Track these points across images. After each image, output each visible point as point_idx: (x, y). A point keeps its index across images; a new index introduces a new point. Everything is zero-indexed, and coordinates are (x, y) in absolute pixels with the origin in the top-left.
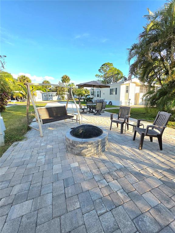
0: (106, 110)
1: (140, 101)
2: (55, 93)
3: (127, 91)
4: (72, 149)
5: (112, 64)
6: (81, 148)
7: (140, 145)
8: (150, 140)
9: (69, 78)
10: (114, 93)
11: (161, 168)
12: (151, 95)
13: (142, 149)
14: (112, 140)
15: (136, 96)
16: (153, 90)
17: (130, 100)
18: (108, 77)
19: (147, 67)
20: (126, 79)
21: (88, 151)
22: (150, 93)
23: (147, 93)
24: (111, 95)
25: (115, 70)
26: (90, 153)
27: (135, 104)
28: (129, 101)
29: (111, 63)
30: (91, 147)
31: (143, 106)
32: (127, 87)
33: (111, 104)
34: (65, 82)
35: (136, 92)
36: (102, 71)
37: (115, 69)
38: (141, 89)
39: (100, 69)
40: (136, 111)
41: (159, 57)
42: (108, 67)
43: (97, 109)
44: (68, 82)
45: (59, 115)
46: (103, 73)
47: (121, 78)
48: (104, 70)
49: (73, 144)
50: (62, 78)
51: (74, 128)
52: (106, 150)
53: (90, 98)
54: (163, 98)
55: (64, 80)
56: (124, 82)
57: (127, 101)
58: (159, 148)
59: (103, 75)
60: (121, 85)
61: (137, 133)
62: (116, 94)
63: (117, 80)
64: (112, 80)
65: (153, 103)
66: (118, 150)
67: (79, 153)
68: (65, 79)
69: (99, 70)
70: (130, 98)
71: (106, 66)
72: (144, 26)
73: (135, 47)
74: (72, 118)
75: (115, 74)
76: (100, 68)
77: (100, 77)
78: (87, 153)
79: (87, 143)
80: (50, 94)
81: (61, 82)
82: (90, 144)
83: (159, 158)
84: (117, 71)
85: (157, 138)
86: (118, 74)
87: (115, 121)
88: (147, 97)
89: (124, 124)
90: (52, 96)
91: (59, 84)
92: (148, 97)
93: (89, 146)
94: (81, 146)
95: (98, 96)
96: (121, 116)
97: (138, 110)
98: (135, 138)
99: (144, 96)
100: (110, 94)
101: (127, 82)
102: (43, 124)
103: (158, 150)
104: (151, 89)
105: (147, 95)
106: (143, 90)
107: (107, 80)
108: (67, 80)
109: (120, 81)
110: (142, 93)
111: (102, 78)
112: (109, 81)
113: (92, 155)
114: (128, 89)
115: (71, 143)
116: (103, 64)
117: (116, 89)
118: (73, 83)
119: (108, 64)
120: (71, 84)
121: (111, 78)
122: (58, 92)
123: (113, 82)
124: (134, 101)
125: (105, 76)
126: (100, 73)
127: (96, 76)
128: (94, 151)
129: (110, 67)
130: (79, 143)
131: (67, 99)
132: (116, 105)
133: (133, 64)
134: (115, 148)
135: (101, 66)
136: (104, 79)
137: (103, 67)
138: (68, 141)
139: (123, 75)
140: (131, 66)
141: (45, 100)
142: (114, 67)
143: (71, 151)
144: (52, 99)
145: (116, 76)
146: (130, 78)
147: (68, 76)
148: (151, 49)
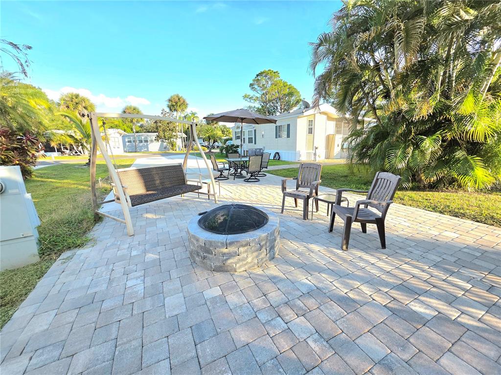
0: (269, 172)
1: (337, 150)
2: (153, 136)
3: (311, 131)
4: (204, 258)
6: (224, 254)
7: (345, 242)
8: (361, 230)
9: (184, 101)
10: (284, 134)
11: (387, 284)
12: (359, 140)
13: (347, 248)
14: (288, 233)
15: (329, 140)
16: (362, 129)
17: (317, 148)
18: (270, 101)
19: (350, 83)
20: (307, 106)
21: (239, 260)
22: (356, 134)
23: (352, 135)
24: (278, 139)
26: (245, 264)
27: (327, 157)
28: (314, 152)
29: (275, 71)
30: (246, 251)
31: (343, 161)
32: (311, 122)
33: (279, 158)
34: (175, 110)
35: (328, 133)
36: (256, 86)
37: (285, 84)
38: (336, 126)
39: (252, 82)
40: (330, 172)
41: (372, 64)
42: (269, 79)
43: (251, 169)
44: (183, 110)
46: (259, 92)
47: (298, 102)
48: (261, 85)
49: (207, 249)
50: (170, 100)
51: (206, 212)
52: (276, 256)
53: (233, 145)
54: (382, 145)
55: (173, 106)
56: (303, 112)
58: (380, 245)
59: (258, 95)
60: (298, 117)
61: (337, 215)
62: (288, 136)
63: (288, 107)
64: (279, 108)
65: (362, 156)
66: (301, 254)
67: (221, 267)
68: (177, 103)
69: (251, 85)
70: (316, 145)
71: (266, 76)
73: (324, 40)
74: (197, 191)
75: (284, 95)
76: (254, 80)
77: (252, 101)
78: (238, 265)
79: (238, 244)
80: (143, 137)
81: (167, 110)
82: (243, 246)
83: (381, 264)
84: (289, 88)
85: (376, 225)
86: (291, 94)
87: (290, 195)
88: (351, 142)
89: (310, 201)
90: (146, 141)
91: (162, 116)
92: (353, 143)
93: (242, 249)
94: (225, 250)
95: (250, 140)
96: (302, 183)
97: (334, 170)
99: (345, 140)
100: (276, 137)
101: (311, 112)
102: (133, 206)
103: (377, 249)
104: (359, 127)
105: (350, 139)
106: (341, 128)
107: (268, 106)
108: (180, 106)
109: (295, 109)
110: (341, 134)
111: (258, 102)
112: (271, 110)
113: (249, 268)
114: (313, 127)
115: (201, 247)
116: (259, 72)
117: (289, 126)
118: (194, 112)
119: (269, 72)
120: (190, 115)
121: (277, 103)
122: (162, 134)
123: (280, 111)
124: (325, 151)
125: (264, 99)
126: (252, 91)
127: (246, 97)
128: (253, 259)
129: (273, 80)
130: (220, 245)
131: (183, 147)
132: (290, 160)
133: (322, 76)
134: (295, 250)
135: (256, 76)
136: (262, 104)
137: (258, 79)
138: (195, 242)
139: (300, 96)
140: (319, 80)
141: (130, 151)
142: (282, 80)
143: (203, 263)
144: (148, 148)
145: (286, 99)
146: (316, 104)
147: (182, 97)
148: (356, 47)
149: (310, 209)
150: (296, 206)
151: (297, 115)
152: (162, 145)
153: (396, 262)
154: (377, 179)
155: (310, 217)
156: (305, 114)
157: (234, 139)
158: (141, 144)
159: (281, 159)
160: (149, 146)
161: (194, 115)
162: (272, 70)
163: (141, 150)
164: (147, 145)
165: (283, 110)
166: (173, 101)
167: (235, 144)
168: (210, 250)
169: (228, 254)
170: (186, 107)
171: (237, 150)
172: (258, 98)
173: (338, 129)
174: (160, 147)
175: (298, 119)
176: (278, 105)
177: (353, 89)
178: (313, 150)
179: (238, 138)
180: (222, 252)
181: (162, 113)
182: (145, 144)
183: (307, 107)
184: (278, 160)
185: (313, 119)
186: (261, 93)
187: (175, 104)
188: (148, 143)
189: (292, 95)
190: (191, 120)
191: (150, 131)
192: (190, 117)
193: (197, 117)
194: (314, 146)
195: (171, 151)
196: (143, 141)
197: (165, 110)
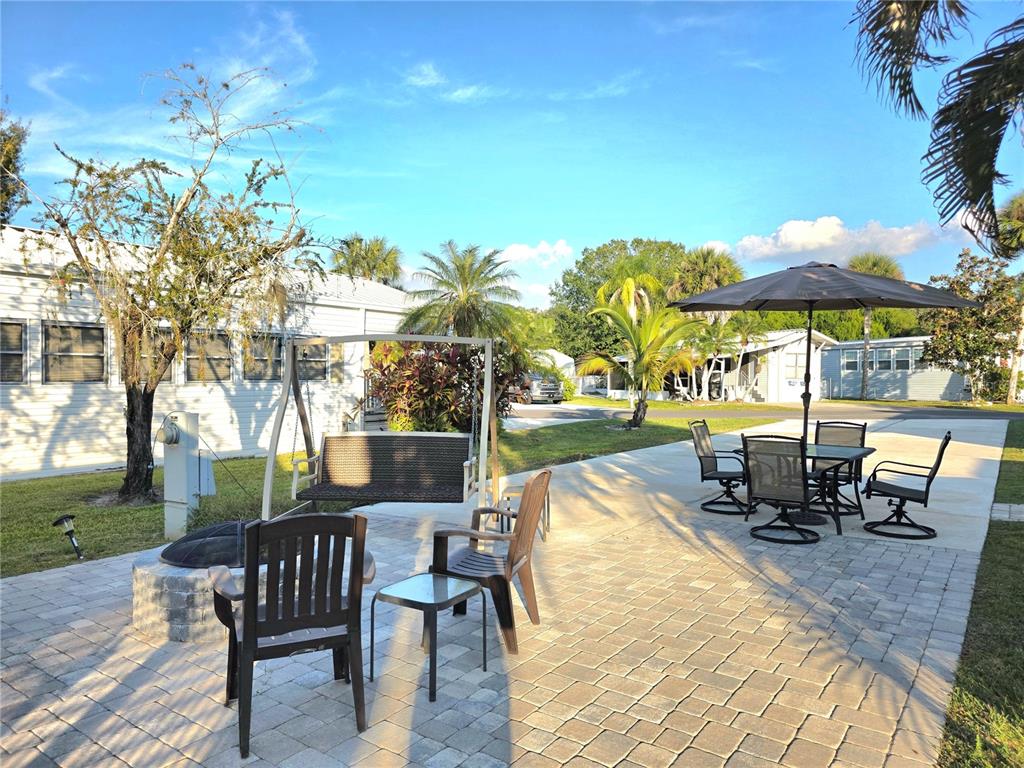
80: (893, 352)
90: (903, 365)
141: (849, 395)
144: (904, 389)
152: (954, 381)
158: (885, 375)
160: (911, 382)
163: (881, 392)
164: (905, 378)
174: (948, 389)
181: (960, 266)
182: (899, 373)
188: (910, 371)
195: (979, 403)
196: (894, 365)
197: (972, 254)
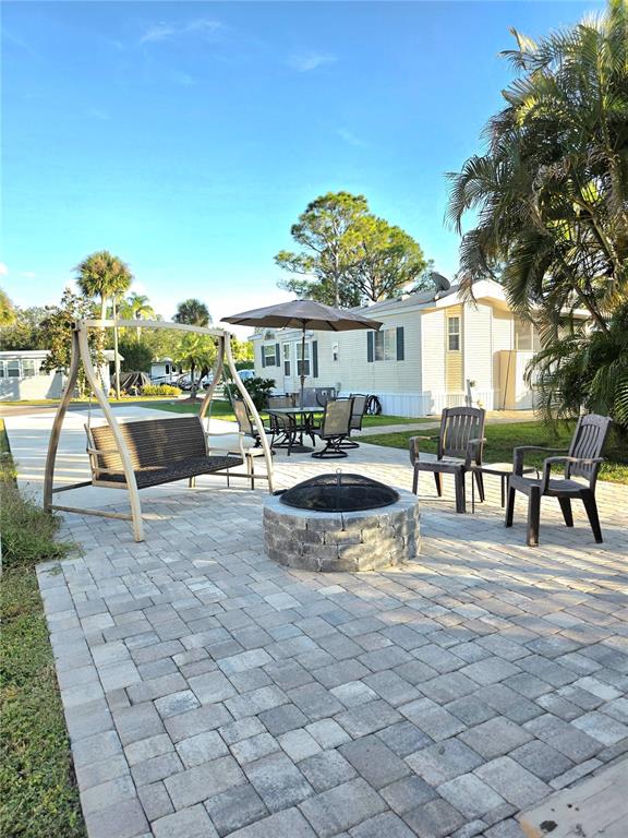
0: (362, 439)
1: (521, 390)
2: (36, 357)
3: (454, 343)
4: (306, 550)
5: (360, 198)
6: (339, 541)
7: (532, 532)
8: (564, 523)
9: (122, 270)
10: (391, 350)
12: (564, 360)
13: (536, 542)
15: (501, 364)
16: (569, 339)
17: (471, 384)
18: (343, 268)
19: (530, 251)
20: (443, 286)
21: (364, 551)
22: (559, 350)
23: (547, 353)
24: (376, 363)
25: (381, 232)
26: (372, 559)
27: (500, 407)
28: (466, 393)
29: (356, 195)
30: (373, 536)
31: (530, 416)
32: (454, 323)
33: (380, 409)
34: (100, 292)
35: (497, 349)
36: (308, 233)
37: (381, 227)
38: (517, 330)
39: (297, 222)
40: (506, 437)
41: (576, 207)
42: (340, 213)
44: (118, 292)
45: (179, 458)
46: (315, 246)
47: (416, 270)
48: (321, 230)
49: (310, 535)
50: (84, 267)
51: (285, 490)
52: (418, 554)
53: (259, 381)
54: (605, 371)
55: (93, 281)
56: (435, 301)
57: (461, 392)
58: (593, 539)
59: (314, 254)
60: (424, 312)
61: (517, 492)
62: (400, 356)
63: (391, 284)
64: (367, 284)
65: (572, 396)
66: (460, 551)
67: (333, 563)
68: (102, 275)
69: (296, 230)
70: (469, 376)
71: (333, 208)
72: (507, 89)
73: (478, 169)
75: (381, 252)
76: (303, 218)
77: (299, 269)
78: (361, 560)
79: (362, 524)
80: (5, 363)
81: (77, 291)
82: (369, 527)
83: (591, 558)
84: (392, 236)
85: (581, 501)
86: (397, 251)
87: (427, 467)
88: (547, 367)
89: (468, 475)
90: (14, 373)
91: (63, 307)
92: (552, 368)
93: (367, 533)
94: (341, 534)
95: (303, 368)
96: (448, 447)
97: (516, 432)
98: (514, 520)
99: (536, 360)
100: (370, 359)
101: (452, 299)
103: (588, 544)
104: (562, 335)
105: (543, 362)
106: (529, 334)
107: (339, 281)
108: (111, 281)
109: (409, 286)
110: (530, 348)
111: (313, 270)
112: (348, 290)
113: (379, 566)
114: (460, 333)
115: (299, 532)
116: (316, 198)
117: (400, 331)
118: (139, 294)
119: (340, 198)
120: (130, 303)
121: (362, 272)
122: (61, 353)
123: (371, 293)
124: (492, 391)
125: (330, 264)
126: (297, 244)
127: (281, 259)
128: (384, 550)
129: (352, 217)
130: (332, 524)
131: (113, 386)
132: (406, 414)
133: (477, 232)
134: (448, 548)
135: (306, 208)
136: (324, 275)
137: (314, 216)
138: (287, 527)
139: (420, 256)
140: (469, 239)
142: (373, 217)
143: (302, 561)
144: (17, 392)
145: (386, 262)
146: (466, 286)
147: (117, 258)
148: (537, 189)
149: (468, 498)
150: (440, 495)
151: (420, 307)
152: (56, 382)
153: (615, 556)
154: (581, 428)
155: (468, 508)
156: (439, 304)
157: (258, 363)
159: (383, 413)
160: (21, 385)
161: (141, 302)
162: (348, 192)
164: (17, 383)
165: (377, 291)
166: (94, 269)
167: (264, 378)
168: (315, 535)
169: (345, 540)
170: (127, 285)
171: (269, 392)
172: (312, 260)
173: (522, 338)
174: (50, 390)
175: (423, 316)
176: (366, 278)
177: (537, 264)
178: (463, 389)
179: (269, 362)
180: (335, 538)
181: (63, 300)
182: (11, 379)
183: (443, 289)
184: (377, 414)
185: (459, 316)
186: (320, 248)
187: (96, 276)
188: (20, 378)
189: (400, 251)
190: (131, 315)
191: (14, 345)
192: (129, 309)
193: (147, 308)
194: (466, 378)
195: (83, 398)
196: (6, 373)
197: (72, 293)
